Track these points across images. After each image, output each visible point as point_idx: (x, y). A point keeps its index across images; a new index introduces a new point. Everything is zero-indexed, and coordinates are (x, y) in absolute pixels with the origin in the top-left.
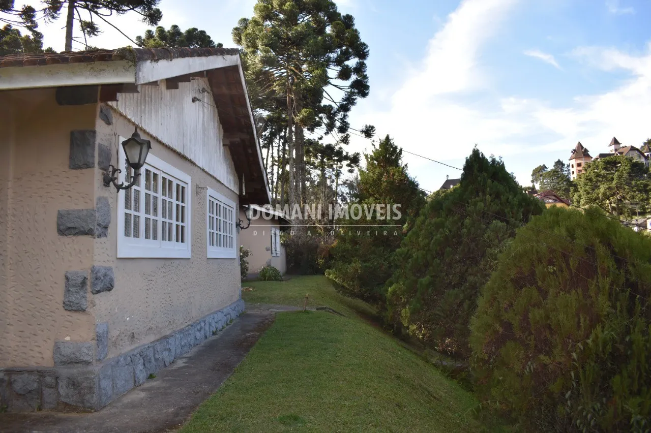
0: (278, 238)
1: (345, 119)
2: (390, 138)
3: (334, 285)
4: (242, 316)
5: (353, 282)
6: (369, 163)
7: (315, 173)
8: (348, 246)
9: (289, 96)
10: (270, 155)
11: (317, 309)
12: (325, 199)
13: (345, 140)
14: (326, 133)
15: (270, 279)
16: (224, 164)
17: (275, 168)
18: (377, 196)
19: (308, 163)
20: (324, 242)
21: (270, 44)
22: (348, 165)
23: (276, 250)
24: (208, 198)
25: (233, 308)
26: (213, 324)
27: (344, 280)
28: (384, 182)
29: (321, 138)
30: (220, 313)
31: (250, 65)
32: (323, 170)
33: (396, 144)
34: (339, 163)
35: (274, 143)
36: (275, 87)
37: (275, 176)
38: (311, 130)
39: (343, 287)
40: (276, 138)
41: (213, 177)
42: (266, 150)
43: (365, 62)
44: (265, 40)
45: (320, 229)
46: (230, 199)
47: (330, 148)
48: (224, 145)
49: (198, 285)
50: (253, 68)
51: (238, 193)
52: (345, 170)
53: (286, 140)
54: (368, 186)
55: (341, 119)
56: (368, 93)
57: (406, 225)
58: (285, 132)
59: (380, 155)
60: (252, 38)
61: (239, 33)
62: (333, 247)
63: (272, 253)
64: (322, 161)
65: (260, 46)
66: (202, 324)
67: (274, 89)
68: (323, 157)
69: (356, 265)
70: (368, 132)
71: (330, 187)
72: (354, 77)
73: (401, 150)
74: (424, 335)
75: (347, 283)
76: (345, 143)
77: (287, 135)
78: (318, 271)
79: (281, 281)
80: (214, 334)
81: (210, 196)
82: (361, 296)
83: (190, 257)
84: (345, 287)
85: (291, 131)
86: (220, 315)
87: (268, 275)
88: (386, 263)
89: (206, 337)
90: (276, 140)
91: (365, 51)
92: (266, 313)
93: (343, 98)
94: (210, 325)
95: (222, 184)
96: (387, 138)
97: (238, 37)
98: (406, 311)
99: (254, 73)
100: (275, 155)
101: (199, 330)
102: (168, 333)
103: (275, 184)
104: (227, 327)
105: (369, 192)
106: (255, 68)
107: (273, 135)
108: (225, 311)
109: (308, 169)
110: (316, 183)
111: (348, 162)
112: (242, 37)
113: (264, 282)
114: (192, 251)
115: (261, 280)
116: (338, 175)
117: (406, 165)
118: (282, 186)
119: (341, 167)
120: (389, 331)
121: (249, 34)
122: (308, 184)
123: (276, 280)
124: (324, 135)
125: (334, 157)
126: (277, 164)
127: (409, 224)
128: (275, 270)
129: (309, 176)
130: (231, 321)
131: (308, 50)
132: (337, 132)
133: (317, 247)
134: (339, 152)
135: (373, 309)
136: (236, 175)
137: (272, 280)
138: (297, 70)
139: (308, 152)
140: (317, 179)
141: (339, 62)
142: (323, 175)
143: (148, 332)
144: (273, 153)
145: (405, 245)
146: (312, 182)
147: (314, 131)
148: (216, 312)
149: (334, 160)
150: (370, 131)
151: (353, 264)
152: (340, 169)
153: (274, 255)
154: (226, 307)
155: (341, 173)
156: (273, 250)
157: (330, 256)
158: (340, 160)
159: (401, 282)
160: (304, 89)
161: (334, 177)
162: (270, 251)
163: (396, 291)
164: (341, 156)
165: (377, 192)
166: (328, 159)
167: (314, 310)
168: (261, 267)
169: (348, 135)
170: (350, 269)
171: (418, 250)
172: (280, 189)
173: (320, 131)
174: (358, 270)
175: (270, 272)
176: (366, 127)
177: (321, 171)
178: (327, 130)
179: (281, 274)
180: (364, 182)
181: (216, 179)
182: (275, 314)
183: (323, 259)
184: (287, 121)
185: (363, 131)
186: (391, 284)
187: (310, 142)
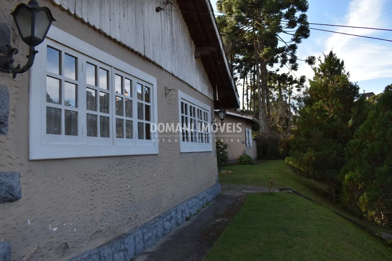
0: (250, 135)
1: (294, 53)
2: (334, 53)
3: (292, 169)
4: (219, 197)
5: (308, 167)
6: (316, 74)
7: (275, 93)
8: (303, 139)
9: (255, 41)
10: (245, 82)
11: (281, 190)
12: (282, 108)
13: (295, 68)
14: (282, 66)
15: (245, 163)
16: (198, 74)
17: (249, 91)
18: (325, 99)
19: (270, 87)
20: (283, 137)
21: (241, 7)
22: (297, 87)
23: (249, 143)
24: (180, 101)
25: (209, 192)
26: (187, 211)
27: (300, 165)
28: (330, 87)
29: (278, 70)
30: (195, 199)
31: (228, 23)
32: (280, 91)
33: (338, 58)
34: (290, 86)
35: (247, 75)
36: (245, 36)
37: (249, 96)
38: (271, 65)
39: (299, 170)
40: (249, 71)
41: (185, 83)
42: (243, 79)
43: (306, 13)
44: (238, 6)
45: (280, 128)
46: (204, 103)
47: (284, 76)
48: (196, 58)
49: (169, 177)
50: (230, 25)
51: (212, 99)
52: (295, 90)
53: (255, 72)
54: (317, 92)
55: (291, 54)
56: (309, 35)
57: (351, 121)
58: (254, 68)
59: (326, 67)
60: (229, 6)
61: (220, 4)
62: (289, 140)
63: (246, 145)
64: (279, 85)
65: (234, 9)
66: (173, 214)
67: (245, 37)
68: (280, 83)
69: (310, 154)
70: (311, 61)
71: (285, 102)
72: (299, 25)
73: (343, 62)
74: (382, 221)
75: (303, 167)
76: (295, 70)
77: (256, 69)
78: (279, 157)
79: (253, 165)
80: (187, 219)
81: (181, 98)
82: (315, 178)
83: (157, 153)
84: (301, 170)
85: (258, 67)
86: (195, 201)
87: (244, 161)
88: (335, 151)
89: (178, 224)
90: (249, 73)
91: (306, 5)
92: (238, 194)
93: (292, 39)
94: (183, 211)
95: (196, 90)
96: (331, 53)
97: (220, 7)
98: (363, 197)
99: (231, 28)
100: (249, 82)
101: (170, 220)
102: (127, 230)
103: (249, 101)
104: (202, 210)
105: (318, 96)
106: (232, 24)
107: (247, 70)
108: (201, 196)
109: (270, 91)
110: (276, 99)
111: (297, 84)
112: (222, 5)
113: (241, 166)
114: (160, 147)
115: (239, 164)
116: (290, 93)
117: (348, 74)
118: (254, 102)
119: (292, 88)
120: (338, 205)
121: (227, 3)
122: (271, 101)
123: (250, 164)
124: (279, 68)
125: (287, 82)
126: (250, 88)
127: (353, 120)
128: (248, 157)
129: (271, 95)
130: (207, 204)
131: (266, 8)
132: (289, 63)
133: (278, 140)
134: (291, 79)
135: (324, 187)
136: (210, 85)
137: (247, 164)
138: (260, 23)
139: (270, 79)
140: (276, 97)
141: (287, 16)
142: (281, 93)
143: (93, 237)
144: (247, 81)
145: (358, 137)
146: (273, 99)
147: (273, 66)
148: (190, 199)
149: (287, 84)
150: (312, 60)
151: (308, 153)
152: (292, 90)
153: (248, 146)
154: (202, 193)
155: (292, 92)
156: (247, 143)
157: (288, 146)
158: (291, 84)
159: (357, 171)
160: (264, 35)
161: (287, 96)
162: (245, 144)
163: (353, 179)
164: (292, 81)
165: (325, 96)
166: (283, 84)
167: (277, 191)
168: (239, 155)
169: (296, 64)
170: (305, 157)
171: (372, 141)
172: (253, 105)
173: (276, 66)
174: (312, 158)
175: (245, 159)
176: (309, 57)
177: (279, 91)
178: (281, 64)
179: (253, 160)
180: (314, 88)
181: (188, 85)
182: (246, 195)
183: (282, 148)
184: (255, 60)
185: (307, 61)
186: (347, 172)
187: (271, 73)
